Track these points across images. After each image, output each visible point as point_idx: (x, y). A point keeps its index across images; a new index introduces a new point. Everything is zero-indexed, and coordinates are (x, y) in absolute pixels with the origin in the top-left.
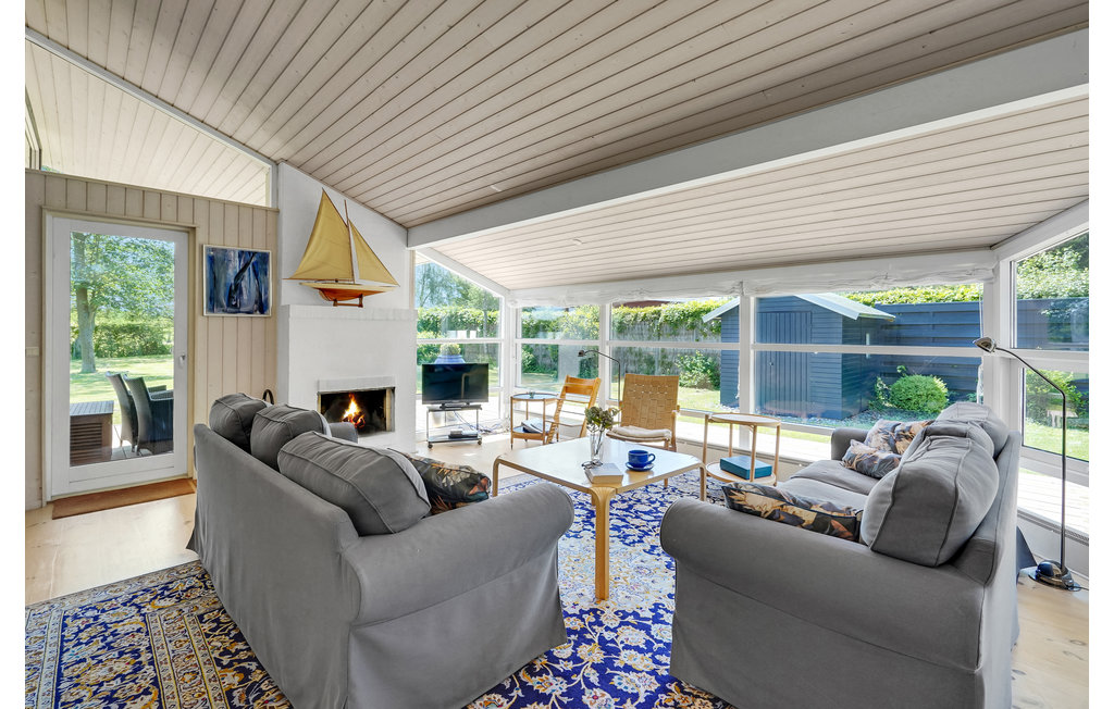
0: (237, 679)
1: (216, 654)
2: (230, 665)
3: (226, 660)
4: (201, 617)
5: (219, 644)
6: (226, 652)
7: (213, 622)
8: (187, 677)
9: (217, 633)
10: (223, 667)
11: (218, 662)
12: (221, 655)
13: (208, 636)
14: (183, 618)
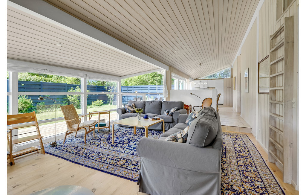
0: (223, 159)
1: (226, 164)
2: (224, 161)
3: (224, 162)
4: (226, 175)
5: (224, 166)
6: (224, 164)
7: (224, 172)
8: (232, 163)
9: (224, 169)
10: (225, 162)
11: (226, 163)
12: (225, 164)
13: (226, 169)
14: (232, 178)
